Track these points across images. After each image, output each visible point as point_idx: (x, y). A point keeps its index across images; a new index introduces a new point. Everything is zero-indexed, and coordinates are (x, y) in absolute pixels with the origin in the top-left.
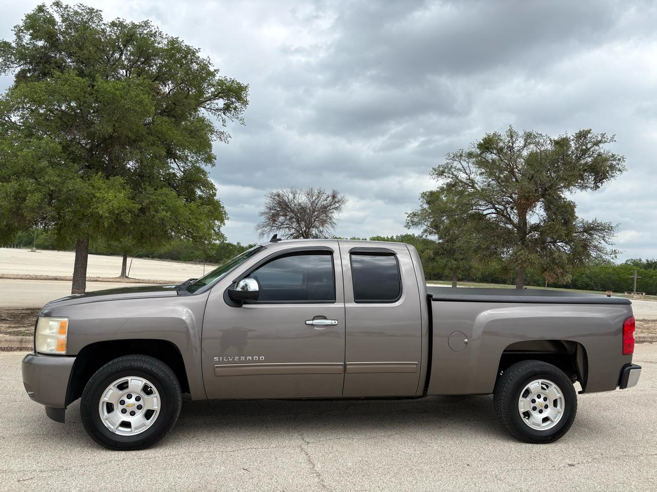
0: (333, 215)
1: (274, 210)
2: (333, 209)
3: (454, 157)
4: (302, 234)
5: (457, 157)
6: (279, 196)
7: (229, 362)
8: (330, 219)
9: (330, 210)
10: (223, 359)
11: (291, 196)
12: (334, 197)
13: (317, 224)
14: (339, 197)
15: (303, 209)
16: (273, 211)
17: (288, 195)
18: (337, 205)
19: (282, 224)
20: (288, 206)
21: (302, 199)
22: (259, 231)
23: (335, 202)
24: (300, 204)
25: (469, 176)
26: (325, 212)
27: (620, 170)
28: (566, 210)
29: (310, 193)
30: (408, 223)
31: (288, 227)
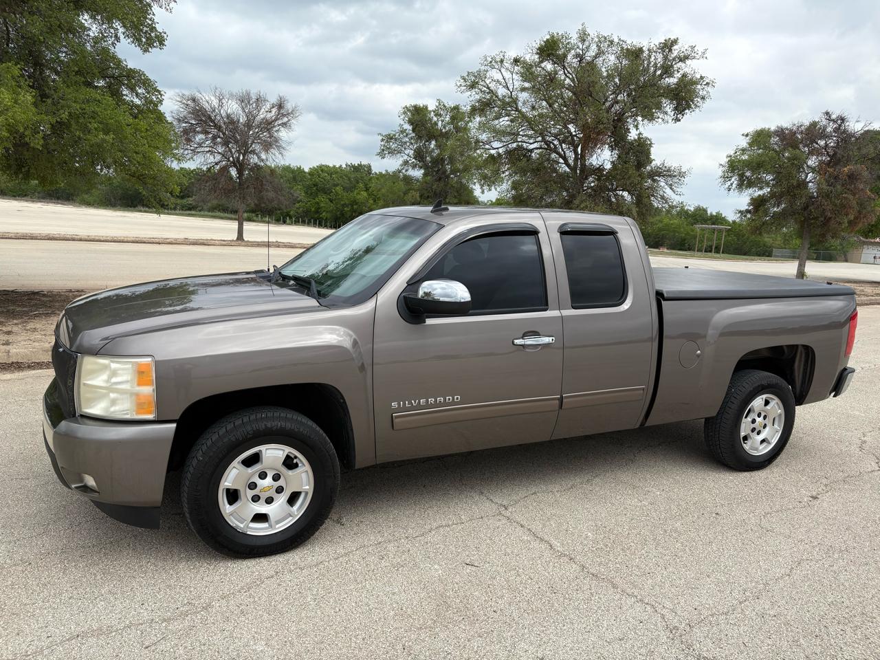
0: (281, 134)
1: (186, 122)
2: (279, 125)
3: (491, 62)
4: (233, 162)
5: (496, 62)
6: (194, 100)
8: (277, 141)
9: (274, 127)
11: (215, 103)
12: (280, 106)
13: (257, 147)
14: (289, 106)
15: (231, 121)
16: (184, 125)
17: (209, 100)
18: (285, 119)
19: (200, 145)
20: (210, 117)
21: (233, 107)
23: (284, 115)
24: (228, 116)
25: (511, 93)
26: (268, 130)
27: (703, 98)
28: (641, 149)
29: (244, 100)
30: (383, 150)
31: (209, 151)
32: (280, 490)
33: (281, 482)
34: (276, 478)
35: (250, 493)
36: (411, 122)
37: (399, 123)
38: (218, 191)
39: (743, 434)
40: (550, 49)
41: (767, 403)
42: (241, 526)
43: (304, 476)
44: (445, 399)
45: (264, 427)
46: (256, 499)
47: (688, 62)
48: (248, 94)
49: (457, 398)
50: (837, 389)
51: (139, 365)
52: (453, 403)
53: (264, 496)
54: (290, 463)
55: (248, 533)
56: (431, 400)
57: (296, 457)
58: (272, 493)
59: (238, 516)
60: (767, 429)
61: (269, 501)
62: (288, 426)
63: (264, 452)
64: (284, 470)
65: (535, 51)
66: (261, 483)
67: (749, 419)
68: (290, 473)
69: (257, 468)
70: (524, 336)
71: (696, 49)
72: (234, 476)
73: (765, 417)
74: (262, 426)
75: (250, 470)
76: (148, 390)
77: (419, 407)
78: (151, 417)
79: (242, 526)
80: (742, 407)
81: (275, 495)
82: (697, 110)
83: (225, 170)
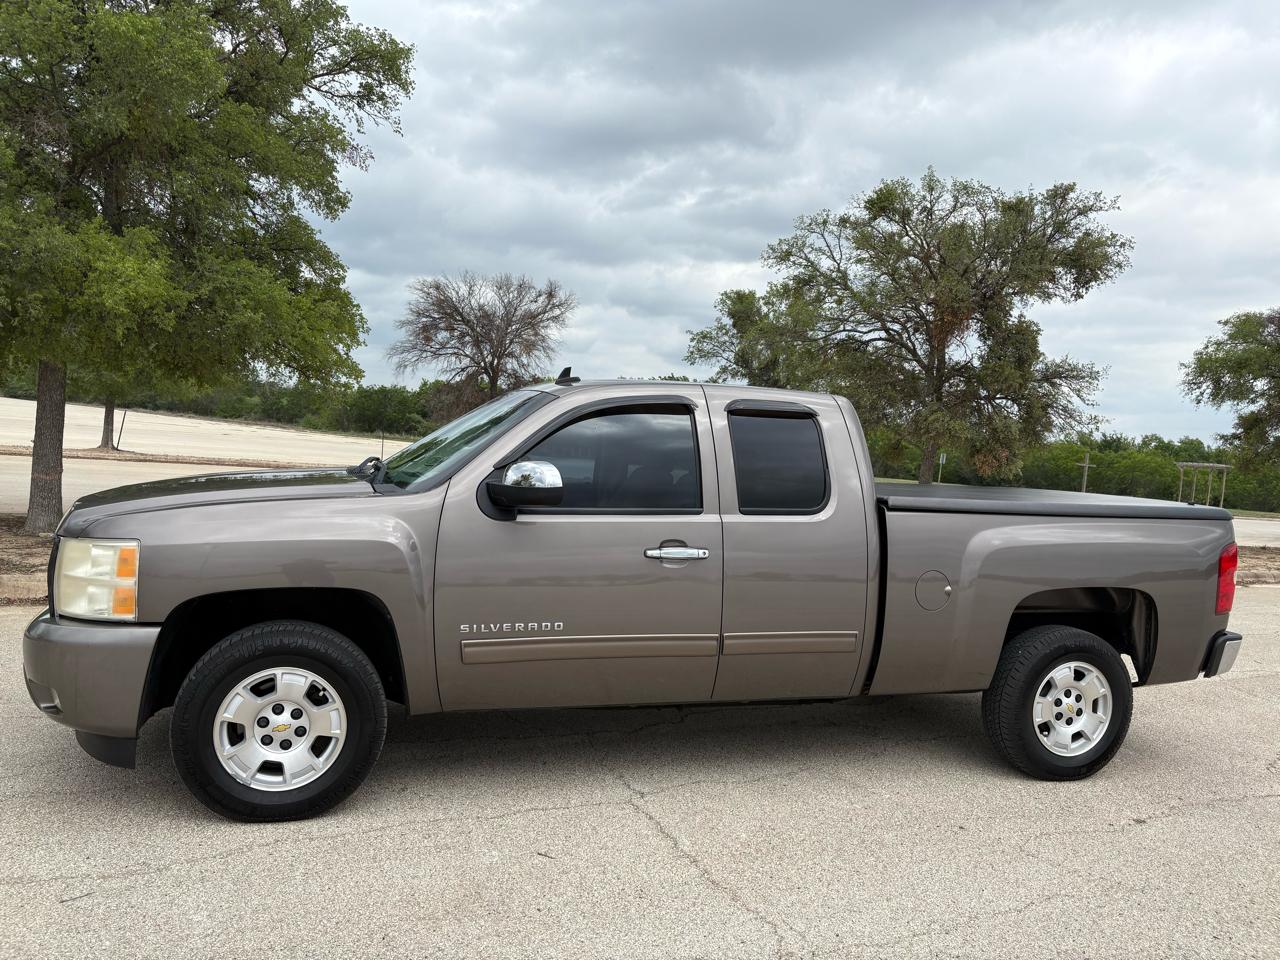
0: (549, 331)
1: (427, 317)
2: (548, 320)
4: (485, 368)
6: (437, 287)
7: (491, 635)
8: (543, 341)
9: (542, 321)
10: (479, 628)
11: (464, 290)
12: (551, 295)
13: (516, 349)
14: (561, 295)
15: (486, 316)
16: (424, 319)
17: (458, 289)
18: (557, 312)
19: (443, 346)
20: (457, 310)
21: (487, 296)
22: (395, 359)
23: (554, 306)
24: (481, 308)
25: (839, 264)
26: (533, 326)
27: (1119, 265)
28: (1024, 338)
29: (503, 286)
30: (692, 353)
31: (455, 353)
32: (300, 732)
33: (302, 722)
34: (297, 714)
35: (260, 732)
36: (731, 315)
37: (714, 316)
38: (461, 406)
39: (1038, 720)
40: (884, 203)
41: (1079, 675)
42: (242, 776)
43: (334, 715)
44: (540, 626)
45: (278, 643)
46: (267, 741)
47: (1092, 215)
48: (508, 279)
49: (559, 626)
50: (1210, 664)
51: (123, 551)
52: (553, 632)
53: (278, 738)
54: (315, 696)
55: (252, 786)
56: (520, 626)
57: (324, 689)
58: (290, 735)
59: (241, 762)
60: (1084, 717)
61: (286, 745)
62: (312, 644)
63: (279, 677)
64: (307, 705)
65: (862, 205)
66: (273, 718)
67: (1050, 698)
68: (314, 710)
69: (270, 698)
70: (660, 547)
71: (1102, 198)
72: (237, 704)
73: (1078, 698)
74: (275, 642)
75: (260, 701)
76: (130, 583)
77: (501, 633)
78: (130, 617)
79: (244, 775)
80: (1035, 679)
81: (294, 739)
82: (1108, 281)
83: (472, 377)
